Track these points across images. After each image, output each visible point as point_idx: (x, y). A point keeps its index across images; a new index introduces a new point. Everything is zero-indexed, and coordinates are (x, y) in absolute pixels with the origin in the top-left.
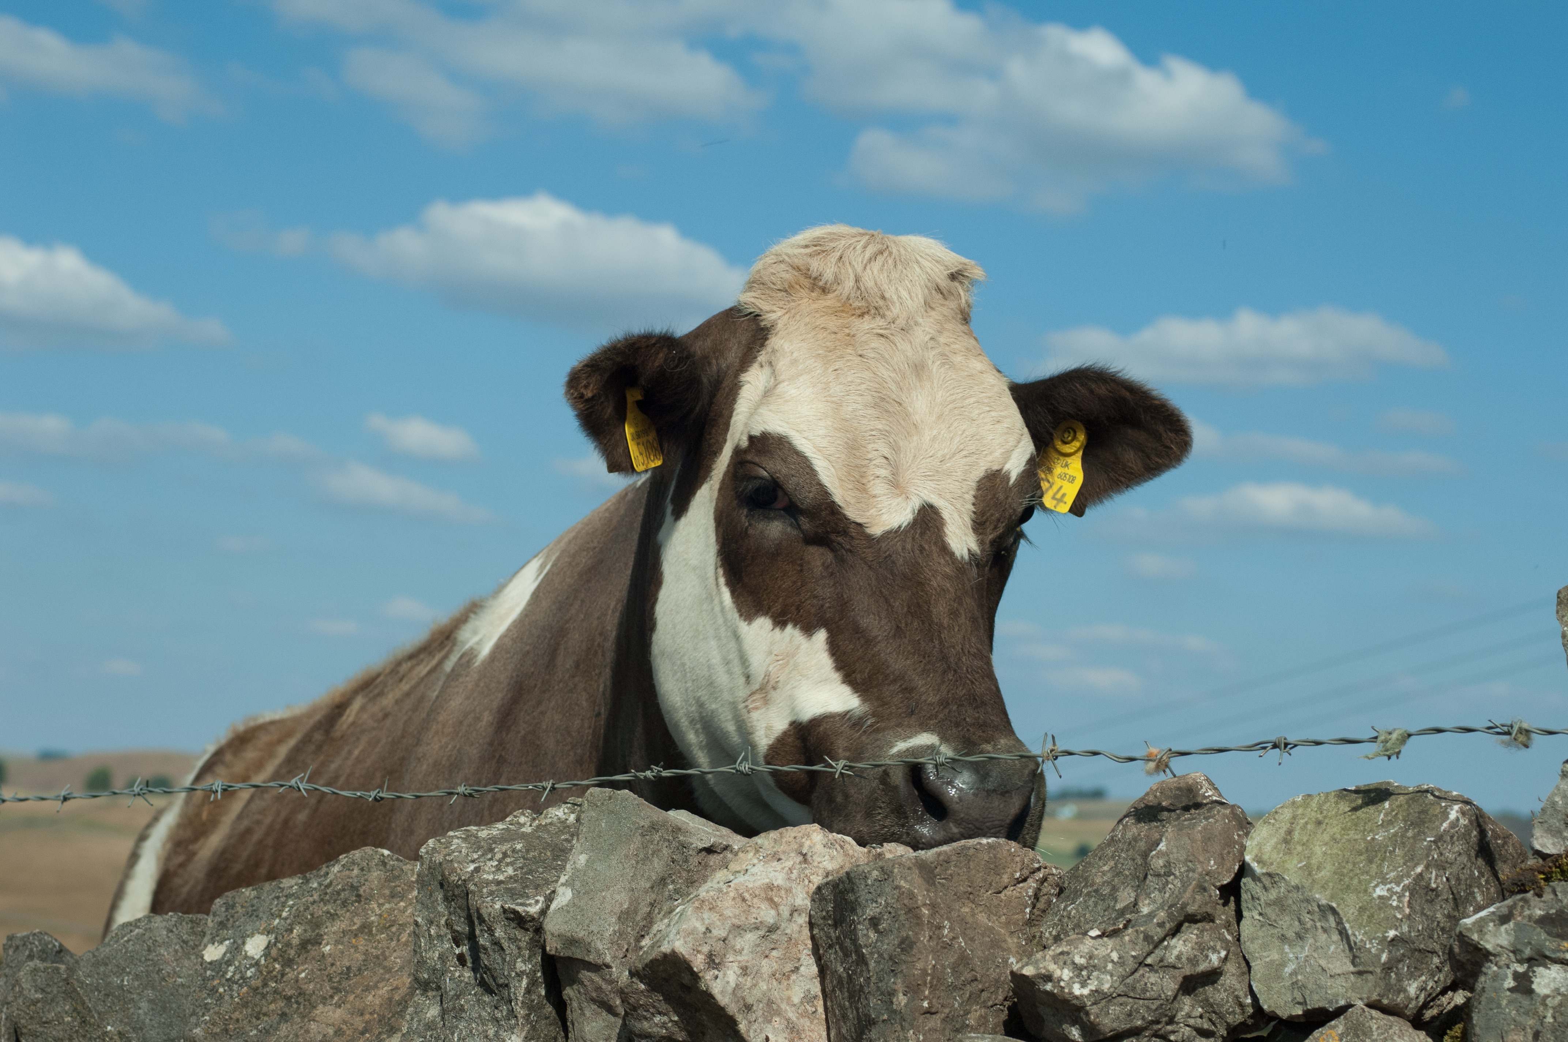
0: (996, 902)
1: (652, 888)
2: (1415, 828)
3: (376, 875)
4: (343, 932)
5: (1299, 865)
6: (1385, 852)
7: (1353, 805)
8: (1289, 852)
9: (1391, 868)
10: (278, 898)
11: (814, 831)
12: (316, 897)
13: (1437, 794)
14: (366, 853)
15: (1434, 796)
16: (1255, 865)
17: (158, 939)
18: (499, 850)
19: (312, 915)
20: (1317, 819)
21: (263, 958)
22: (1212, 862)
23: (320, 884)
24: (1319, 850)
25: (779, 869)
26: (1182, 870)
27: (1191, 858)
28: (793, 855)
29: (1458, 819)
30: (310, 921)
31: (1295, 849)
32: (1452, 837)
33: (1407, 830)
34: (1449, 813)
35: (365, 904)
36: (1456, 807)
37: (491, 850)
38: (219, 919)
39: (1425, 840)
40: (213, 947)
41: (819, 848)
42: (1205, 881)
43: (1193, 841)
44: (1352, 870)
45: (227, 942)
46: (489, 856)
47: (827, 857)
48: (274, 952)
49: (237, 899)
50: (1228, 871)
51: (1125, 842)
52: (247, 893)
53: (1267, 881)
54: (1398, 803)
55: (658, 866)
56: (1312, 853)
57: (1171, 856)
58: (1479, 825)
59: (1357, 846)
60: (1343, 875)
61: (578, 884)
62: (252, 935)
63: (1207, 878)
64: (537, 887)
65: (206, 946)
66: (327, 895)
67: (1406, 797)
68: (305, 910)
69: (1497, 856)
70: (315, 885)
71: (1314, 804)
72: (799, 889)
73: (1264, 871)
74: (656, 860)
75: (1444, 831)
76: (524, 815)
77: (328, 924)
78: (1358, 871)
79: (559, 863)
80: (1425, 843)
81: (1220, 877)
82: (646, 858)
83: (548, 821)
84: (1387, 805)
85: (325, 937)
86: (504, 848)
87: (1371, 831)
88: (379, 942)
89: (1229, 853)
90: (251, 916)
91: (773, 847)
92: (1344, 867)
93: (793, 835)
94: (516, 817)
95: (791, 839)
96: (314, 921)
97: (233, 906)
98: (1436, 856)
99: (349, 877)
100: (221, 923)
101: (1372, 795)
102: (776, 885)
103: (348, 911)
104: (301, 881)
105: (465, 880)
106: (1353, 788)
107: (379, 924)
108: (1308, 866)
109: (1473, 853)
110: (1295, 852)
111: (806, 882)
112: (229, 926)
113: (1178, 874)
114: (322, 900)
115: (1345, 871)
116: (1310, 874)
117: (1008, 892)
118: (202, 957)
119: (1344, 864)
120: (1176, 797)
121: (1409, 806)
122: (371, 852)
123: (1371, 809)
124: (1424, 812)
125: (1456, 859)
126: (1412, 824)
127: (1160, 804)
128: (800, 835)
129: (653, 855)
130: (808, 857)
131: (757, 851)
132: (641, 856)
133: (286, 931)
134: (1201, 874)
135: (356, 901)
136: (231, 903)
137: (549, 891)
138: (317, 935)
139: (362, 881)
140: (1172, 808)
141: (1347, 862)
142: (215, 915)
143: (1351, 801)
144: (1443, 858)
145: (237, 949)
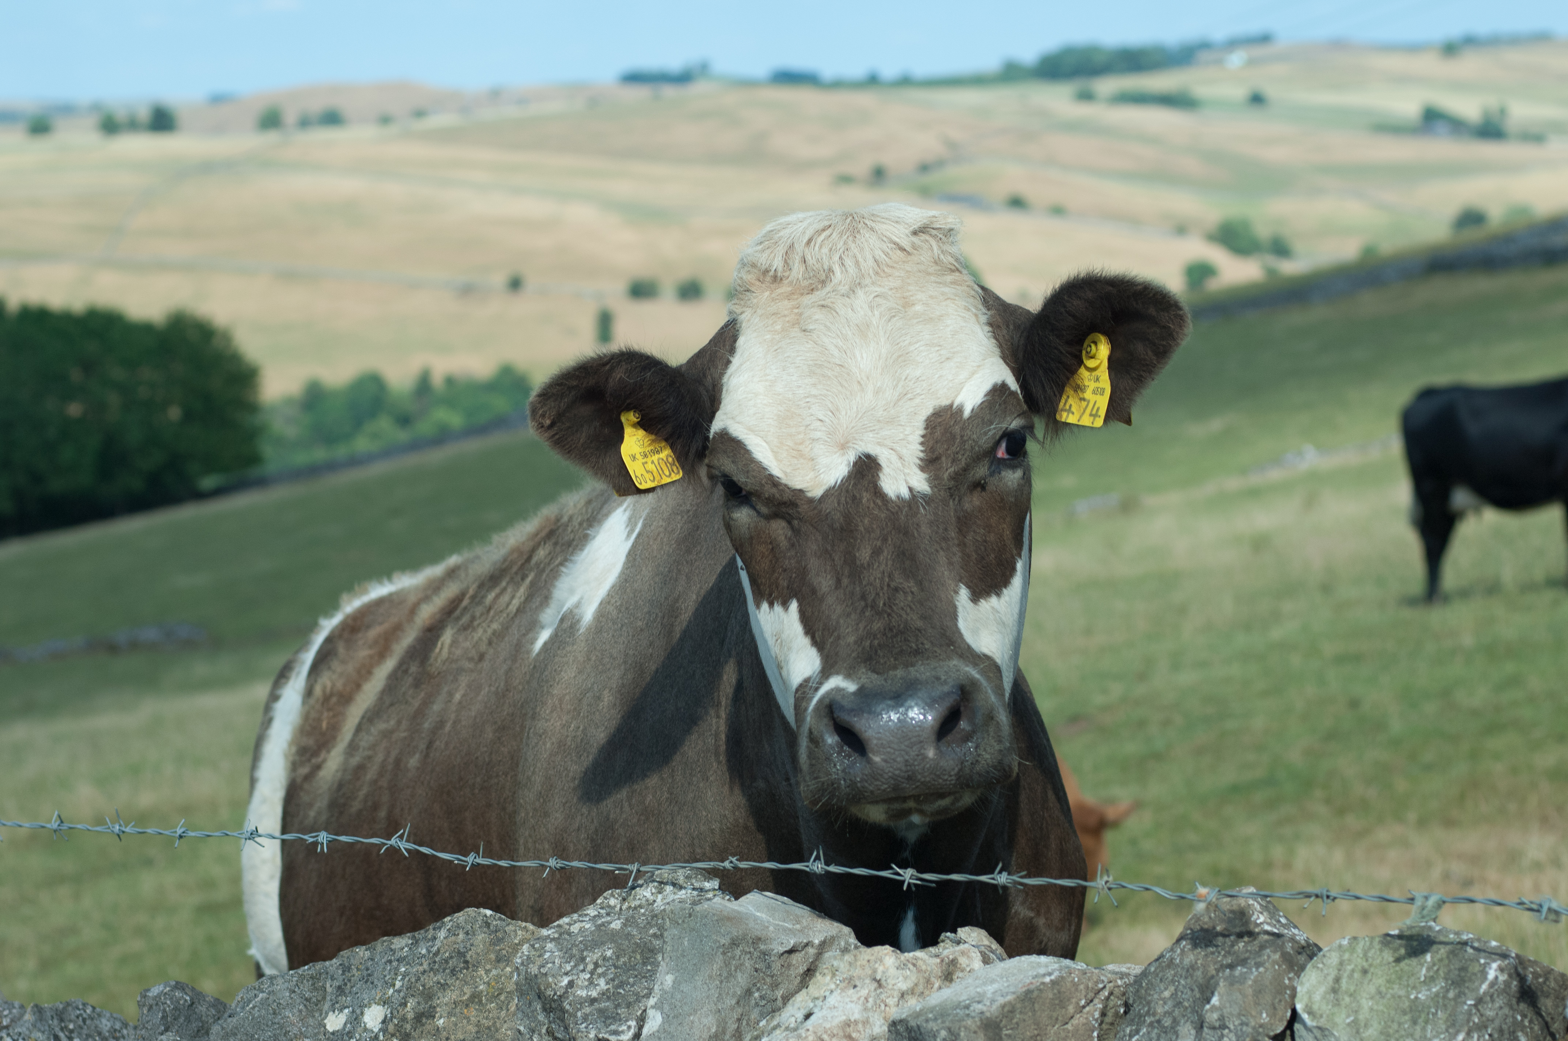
0: (1063, 1034)
1: (738, 1003)
2: (1455, 988)
3: (481, 938)
4: (455, 1003)
5: (1348, 1021)
6: (1428, 1014)
7: (1397, 955)
8: (1337, 1003)
9: (1434, 1033)
10: (390, 962)
11: (886, 955)
12: (425, 966)
13: (1476, 945)
14: (469, 916)
15: (1473, 947)
16: (1305, 1016)
17: (281, 1002)
18: (592, 957)
19: (423, 986)
20: (1363, 967)
21: (381, 1034)
22: (1264, 1015)
23: (429, 952)
24: (1366, 1004)
25: (855, 999)
26: (1236, 1023)
27: (1243, 1012)
28: (867, 981)
29: (1496, 978)
30: (422, 993)
31: (1343, 999)
32: (1492, 996)
33: (1448, 991)
34: (1487, 973)
35: (473, 971)
36: (1494, 965)
37: (583, 959)
38: (336, 983)
39: (1465, 1003)
40: (334, 1016)
41: (892, 971)
42: (1259, 1034)
43: (1244, 996)
44: (1397, 1031)
45: (346, 1011)
46: (581, 967)
47: (901, 978)
48: (391, 1028)
49: (352, 960)
50: (1281, 1020)
51: (1183, 968)
52: (361, 954)
53: (1318, 1033)
54: (1439, 956)
55: (742, 980)
56: (1360, 1006)
57: (1225, 1011)
58: (1518, 975)
59: (1401, 1005)
60: (1389, 1035)
61: (666, 1007)
62: (369, 1005)
63: (1261, 1030)
64: (629, 1005)
65: (327, 1014)
66: (437, 963)
67: (1448, 948)
68: (417, 981)
69: (1539, 994)
70: (424, 951)
71: (1359, 950)
72: (876, 1017)
73: (1314, 1024)
74: (739, 975)
75: (1484, 993)
76: (614, 896)
77: (440, 994)
78: (1403, 1033)
79: (649, 968)
80: (1466, 1007)
81: (1274, 1027)
82: (730, 975)
83: (637, 903)
84: (1428, 957)
85: (438, 1009)
86: (595, 957)
87: (1414, 988)
88: (490, 1012)
89: (1280, 1001)
90: (366, 982)
91: (849, 971)
92: (1390, 1027)
93: (867, 958)
94: (606, 898)
95: (865, 962)
96: (426, 992)
97: (349, 969)
98: (1476, 1020)
99: (455, 943)
100: (339, 987)
101: (1415, 943)
102: (852, 1020)
103: (457, 979)
104: (410, 942)
105: (560, 996)
106: (1395, 932)
107: (488, 993)
108: (1355, 1022)
109: (1514, 1001)
110: (1342, 1003)
111: (883, 1006)
112: (347, 991)
113: (1232, 1027)
114: (432, 969)
115: (1391, 1031)
116: (1358, 1032)
117: (1074, 1022)
118: (325, 1027)
119: (1389, 1023)
120: (1230, 921)
121: (1450, 961)
122: (473, 914)
123: (1414, 961)
124: (1463, 969)
125: (1497, 1014)
126: (1453, 983)
127: (1214, 928)
128: (873, 958)
129: (736, 970)
130: (883, 982)
131: (834, 975)
132: (725, 974)
133: (400, 1005)
134: (1254, 1028)
135: (464, 968)
136: (347, 964)
137: (640, 1012)
138: (430, 1007)
139: (468, 946)
140: (1227, 933)
141: (1393, 1021)
142: (333, 979)
143: (1396, 950)
144: (1484, 1019)
145: (356, 1019)
